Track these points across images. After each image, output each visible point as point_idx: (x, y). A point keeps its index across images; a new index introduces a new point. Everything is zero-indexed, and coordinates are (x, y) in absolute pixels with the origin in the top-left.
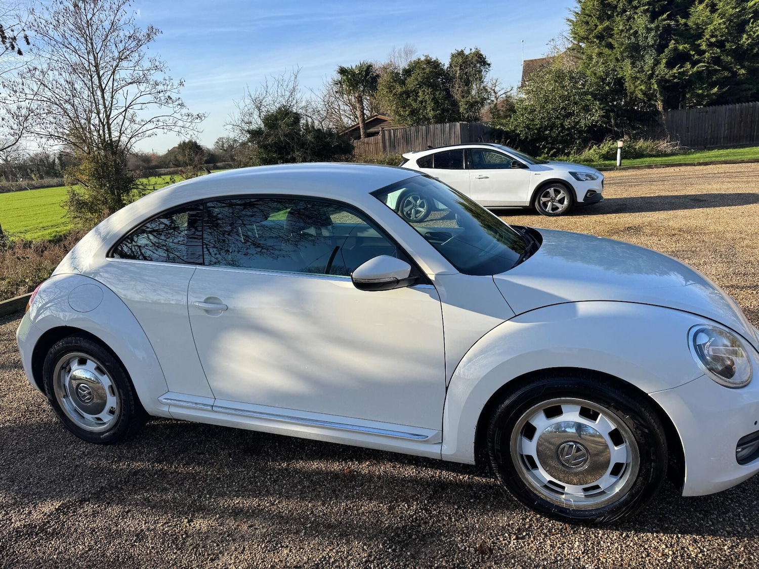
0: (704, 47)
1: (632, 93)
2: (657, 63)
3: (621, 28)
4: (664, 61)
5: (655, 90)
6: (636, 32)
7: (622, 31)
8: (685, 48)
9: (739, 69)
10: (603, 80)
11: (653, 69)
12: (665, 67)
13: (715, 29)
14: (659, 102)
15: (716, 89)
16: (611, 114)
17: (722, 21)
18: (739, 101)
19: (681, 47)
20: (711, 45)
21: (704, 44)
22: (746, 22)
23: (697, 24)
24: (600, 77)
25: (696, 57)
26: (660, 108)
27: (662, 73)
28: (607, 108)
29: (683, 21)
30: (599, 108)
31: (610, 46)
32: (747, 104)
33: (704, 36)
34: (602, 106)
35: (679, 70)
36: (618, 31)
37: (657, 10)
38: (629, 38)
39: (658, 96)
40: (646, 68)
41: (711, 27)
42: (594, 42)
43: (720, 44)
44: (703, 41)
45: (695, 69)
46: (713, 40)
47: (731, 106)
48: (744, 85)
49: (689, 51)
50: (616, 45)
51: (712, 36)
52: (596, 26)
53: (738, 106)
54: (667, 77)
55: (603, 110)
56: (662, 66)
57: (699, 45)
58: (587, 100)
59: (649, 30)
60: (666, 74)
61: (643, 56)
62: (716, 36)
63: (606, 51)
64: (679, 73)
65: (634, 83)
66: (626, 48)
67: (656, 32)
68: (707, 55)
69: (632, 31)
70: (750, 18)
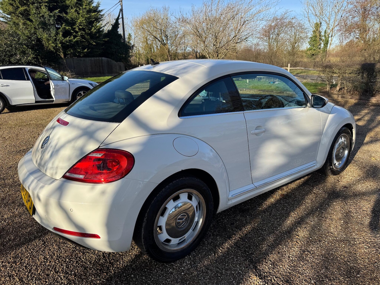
0: (77, 30)
1: (47, 47)
2: (57, 34)
3: (34, 11)
4: (61, 33)
5: (59, 47)
6: (43, 16)
7: (35, 13)
8: (69, 28)
9: (92, 42)
10: (30, 38)
11: (55, 36)
12: (62, 36)
13: (81, 22)
14: (62, 53)
15: (86, 50)
16: (39, 57)
17: (83, 19)
18: (93, 56)
19: (67, 28)
20: (79, 29)
21: (77, 28)
22: (93, 22)
23: (72, 18)
24: (27, 36)
25: (74, 34)
26: (62, 56)
27: (61, 39)
28: (36, 53)
29: (65, 15)
30: (32, 53)
31: (31, 21)
32: (96, 58)
33: (76, 24)
34: (33, 52)
35: (69, 39)
36: (34, 13)
37: (51, 7)
38: (40, 18)
39: (61, 50)
40: (52, 35)
41: (79, 21)
42: (19, 16)
43: (83, 29)
44: (76, 27)
45: (76, 39)
46: (81, 27)
47: (90, 58)
48: (95, 50)
49: (70, 30)
50: (34, 21)
51: (80, 25)
52: (18, 7)
53: (93, 58)
54: (63, 41)
55: (33, 54)
56: (61, 35)
57: (75, 28)
58: (24, 48)
59: (50, 16)
60: (63, 40)
61: (49, 29)
62: (82, 26)
63: (28, 22)
64: (69, 40)
65: (48, 42)
66: (39, 23)
67: (54, 18)
68: (79, 33)
69: (41, 15)
70: (94, 21)
